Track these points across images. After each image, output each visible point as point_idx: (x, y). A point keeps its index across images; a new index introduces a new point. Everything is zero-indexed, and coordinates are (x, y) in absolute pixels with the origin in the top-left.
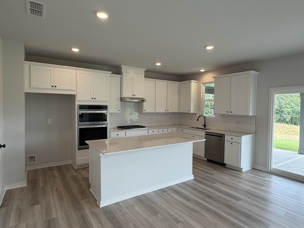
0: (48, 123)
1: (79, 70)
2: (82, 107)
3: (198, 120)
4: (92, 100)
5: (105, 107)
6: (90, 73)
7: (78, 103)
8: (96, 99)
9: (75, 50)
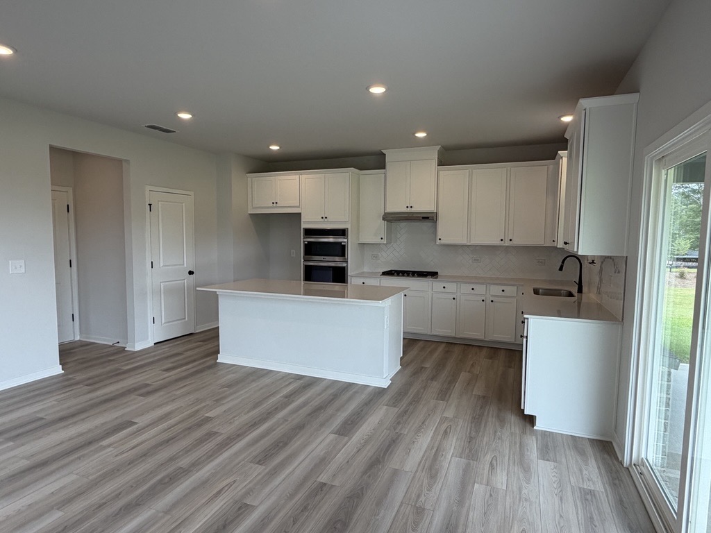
0: (292, 255)
1: (304, 173)
2: (309, 232)
3: (561, 269)
4: (322, 220)
5: (343, 233)
6: (318, 176)
7: (304, 226)
8: (329, 219)
9: (275, 148)
